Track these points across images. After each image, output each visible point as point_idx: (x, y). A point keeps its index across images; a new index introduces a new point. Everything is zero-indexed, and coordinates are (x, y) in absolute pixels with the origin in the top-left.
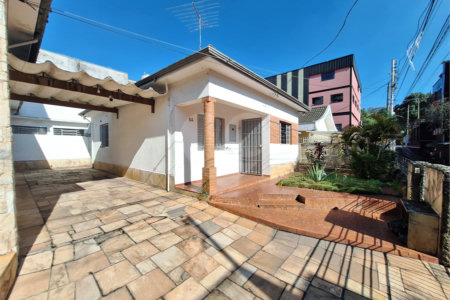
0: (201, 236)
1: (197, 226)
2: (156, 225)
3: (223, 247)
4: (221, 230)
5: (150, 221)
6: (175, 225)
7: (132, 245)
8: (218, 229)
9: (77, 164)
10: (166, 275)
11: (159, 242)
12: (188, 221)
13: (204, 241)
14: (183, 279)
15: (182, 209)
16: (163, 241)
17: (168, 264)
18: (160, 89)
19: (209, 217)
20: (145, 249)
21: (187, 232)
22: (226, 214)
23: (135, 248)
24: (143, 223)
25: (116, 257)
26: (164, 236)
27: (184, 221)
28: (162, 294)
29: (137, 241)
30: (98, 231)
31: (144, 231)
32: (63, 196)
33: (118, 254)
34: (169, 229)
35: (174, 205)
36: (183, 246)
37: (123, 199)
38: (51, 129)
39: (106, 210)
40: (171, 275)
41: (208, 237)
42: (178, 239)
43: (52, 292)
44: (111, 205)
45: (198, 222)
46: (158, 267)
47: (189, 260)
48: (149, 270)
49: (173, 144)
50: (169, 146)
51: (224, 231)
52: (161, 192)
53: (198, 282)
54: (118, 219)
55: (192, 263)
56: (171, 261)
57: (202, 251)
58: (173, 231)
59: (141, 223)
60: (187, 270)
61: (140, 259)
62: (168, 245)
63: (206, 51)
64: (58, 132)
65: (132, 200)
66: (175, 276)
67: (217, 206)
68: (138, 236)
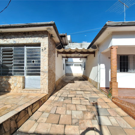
0: (96, 113)
1: (98, 108)
2: (82, 101)
3: (102, 124)
4: (109, 116)
5: (81, 98)
6: (88, 104)
7: (70, 104)
8: (108, 114)
9: (79, 75)
10: (72, 119)
11: (78, 107)
12: (95, 104)
13: (95, 116)
14: (75, 124)
15: (97, 99)
16: (80, 107)
17: (75, 116)
18: (95, 47)
19: (107, 107)
20: (73, 107)
21: (91, 108)
22: (119, 110)
23: (70, 105)
24: (79, 98)
25: (64, 105)
26: (82, 106)
27: (93, 104)
28: (66, 124)
29: (73, 103)
30: (67, 96)
31: (77, 101)
32: (69, 84)
33: (65, 105)
34: (85, 104)
35: (94, 96)
36: (85, 113)
37: (80, 88)
38: (74, 65)
39: (74, 90)
40: (73, 120)
41: (99, 115)
42: (85, 109)
43: (49, 106)
44: (76, 89)
45: (99, 106)
46: (72, 115)
47: (82, 119)
48: (69, 114)
49: (100, 69)
50: (99, 70)
51: (110, 117)
52: (94, 89)
53: (79, 130)
54: (74, 94)
55: (83, 121)
56: (77, 116)
57: (91, 119)
58: (86, 105)
59: (78, 98)
60: (79, 122)
61: (69, 109)
62: (80, 109)
63: (106, 25)
64: (75, 65)
65: (83, 90)
66: (74, 121)
67: (115, 103)
68: (74, 102)
